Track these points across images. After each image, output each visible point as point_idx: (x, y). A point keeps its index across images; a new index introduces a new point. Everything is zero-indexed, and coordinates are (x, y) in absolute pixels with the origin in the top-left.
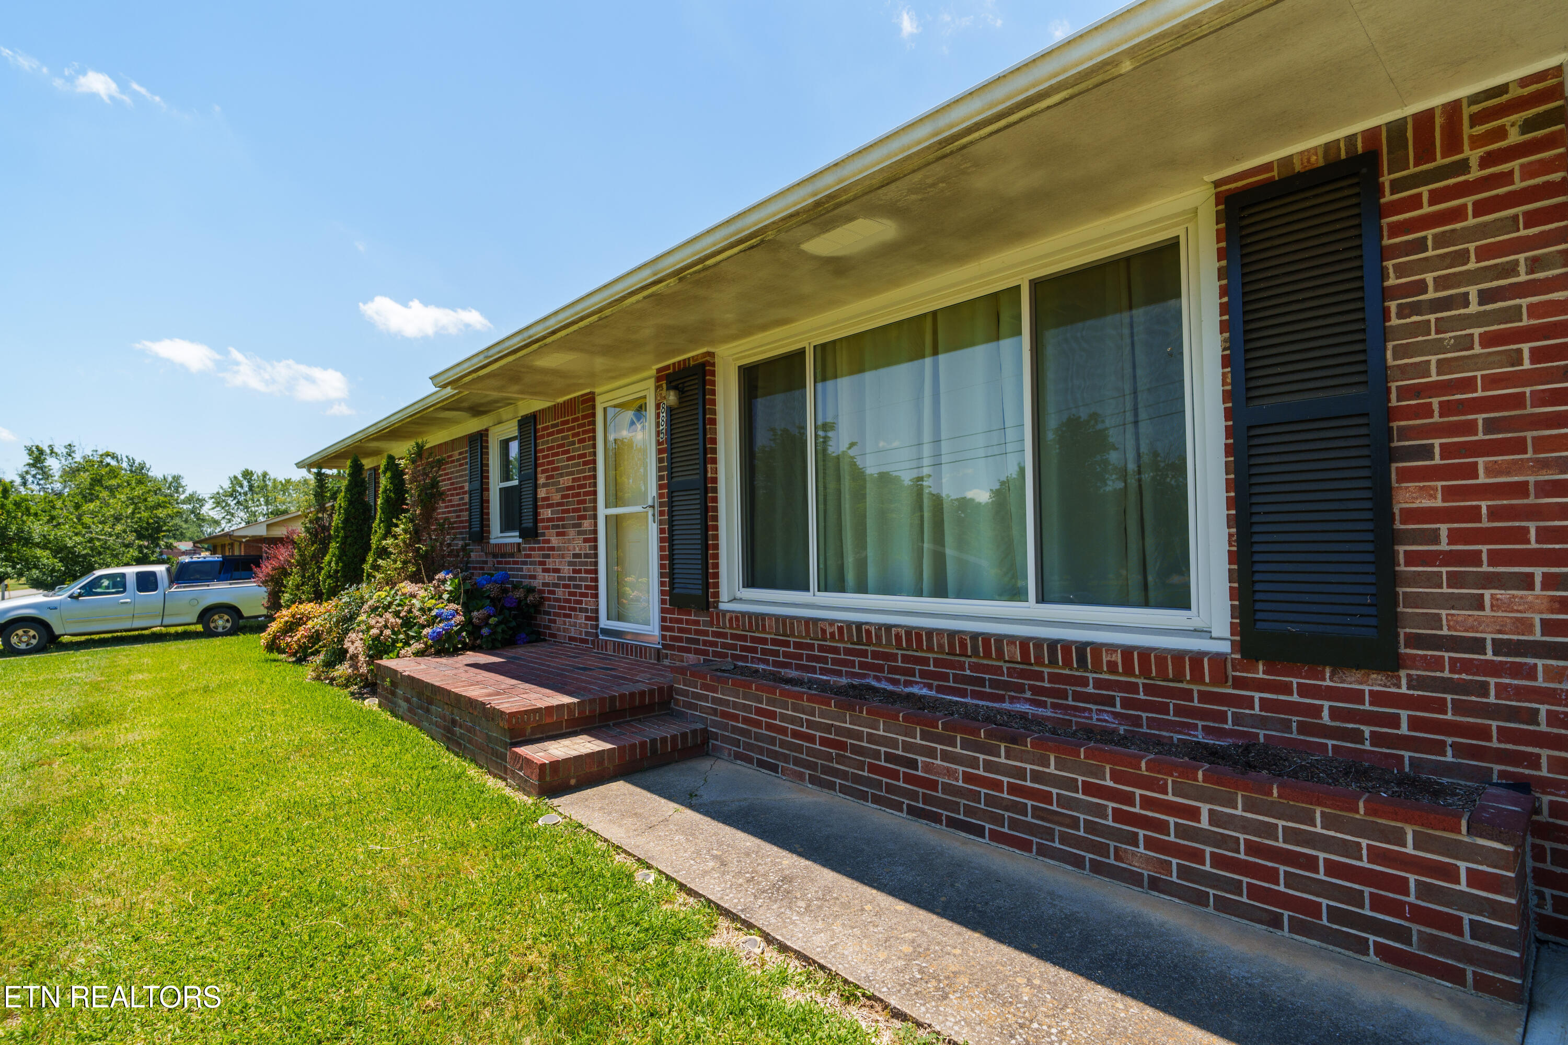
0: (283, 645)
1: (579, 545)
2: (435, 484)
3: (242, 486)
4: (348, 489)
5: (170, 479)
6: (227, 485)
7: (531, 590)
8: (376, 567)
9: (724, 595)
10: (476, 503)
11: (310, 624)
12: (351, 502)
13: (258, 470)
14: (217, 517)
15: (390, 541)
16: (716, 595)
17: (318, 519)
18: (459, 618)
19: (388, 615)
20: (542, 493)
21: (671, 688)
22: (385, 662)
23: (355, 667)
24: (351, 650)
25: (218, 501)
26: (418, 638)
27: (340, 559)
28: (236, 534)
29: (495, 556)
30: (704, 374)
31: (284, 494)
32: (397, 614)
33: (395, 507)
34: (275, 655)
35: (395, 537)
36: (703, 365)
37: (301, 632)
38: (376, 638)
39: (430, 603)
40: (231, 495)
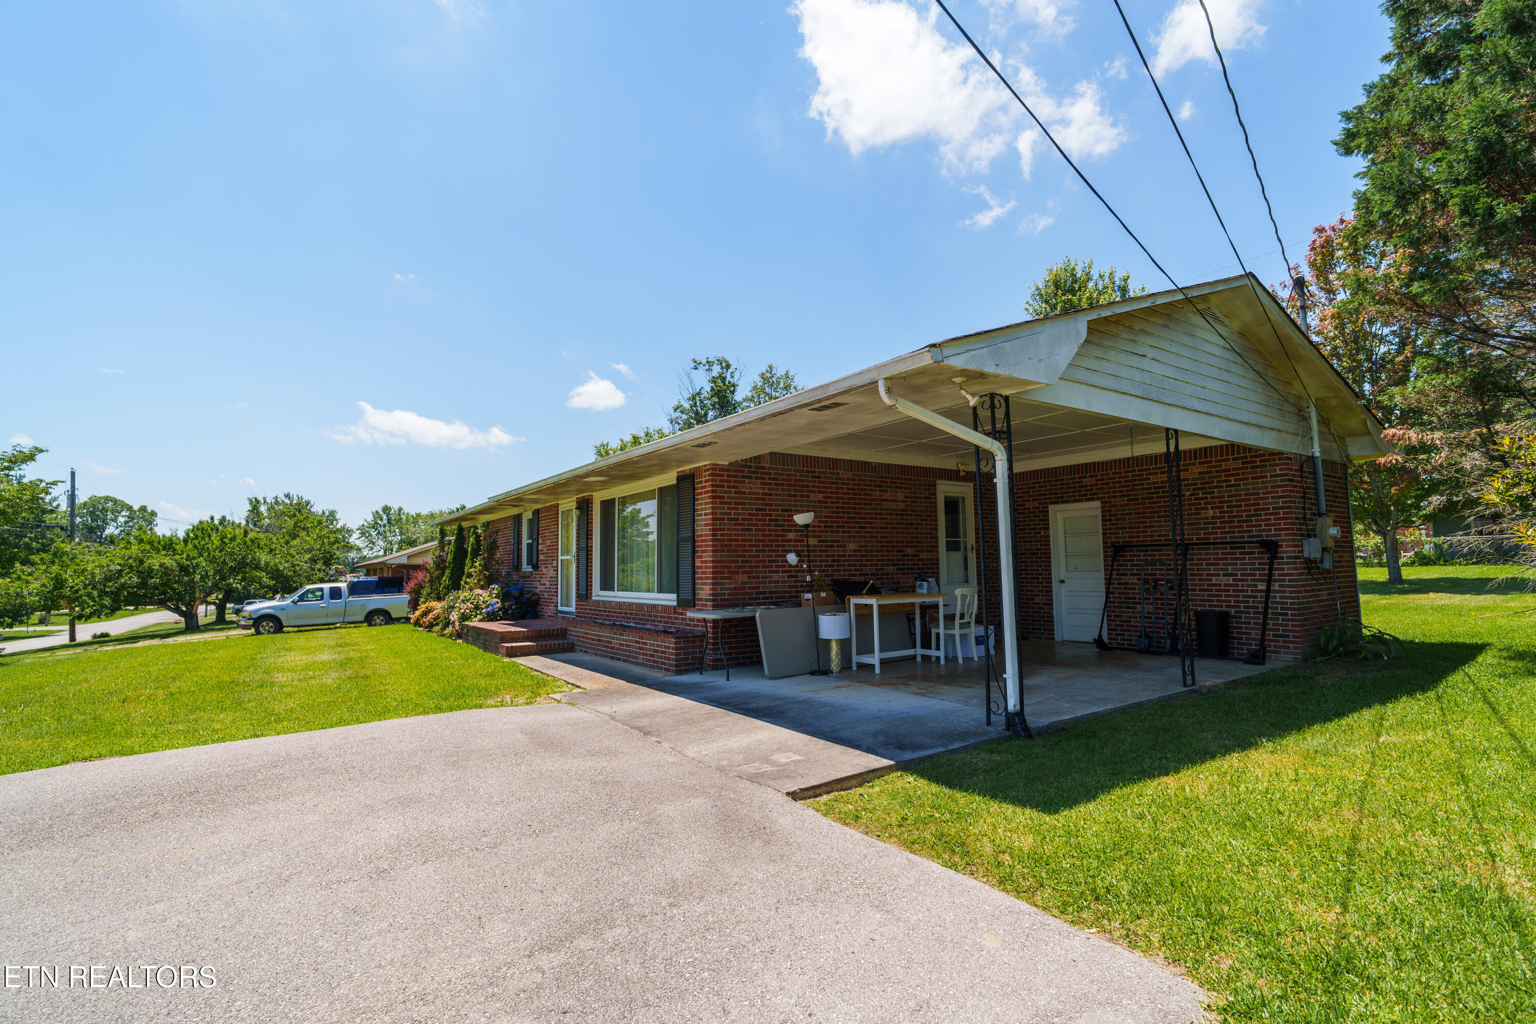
0: (421, 622)
1: (552, 573)
2: (495, 542)
3: (382, 520)
4: (456, 541)
5: (327, 513)
6: (370, 518)
7: (535, 594)
8: (466, 583)
9: (594, 594)
10: (516, 550)
11: (435, 612)
12: (457, 548)
13: (395, 506)
14: (361, 546)
15: (473, 570)
16: (591, 594)
17: (440, 556)
18: (499, 605)
19: (468, 604)
20: (540, 548)
21: (566, 629)
22: (466, 623)
23: (454, 627)
24: (452, 619)
25: (364, 533)
26: (481, 614)
27: (450, 579)
28: (388, 562)
29: (523, 577)
30: (588, 503)
31: (414, 527)
32: (472, 603)
33: (476, 553)
34: (417, 628)
35: (475, 567)
36: (588, 500)
37: (430, 616)
38: (463, 614)
39: (488, 598)
40: (373, 527)
